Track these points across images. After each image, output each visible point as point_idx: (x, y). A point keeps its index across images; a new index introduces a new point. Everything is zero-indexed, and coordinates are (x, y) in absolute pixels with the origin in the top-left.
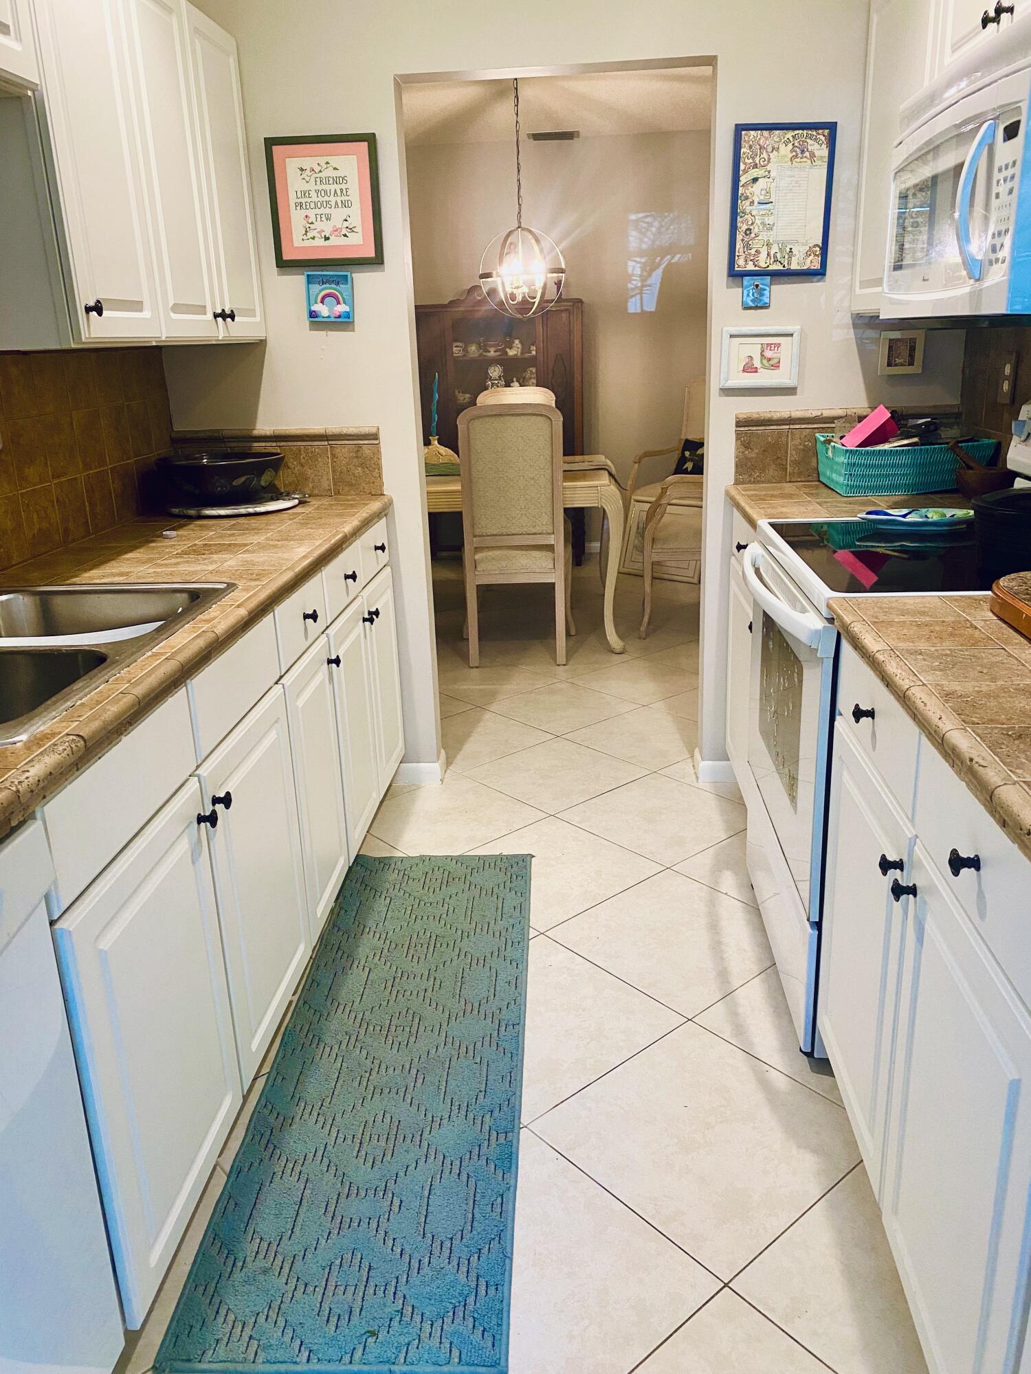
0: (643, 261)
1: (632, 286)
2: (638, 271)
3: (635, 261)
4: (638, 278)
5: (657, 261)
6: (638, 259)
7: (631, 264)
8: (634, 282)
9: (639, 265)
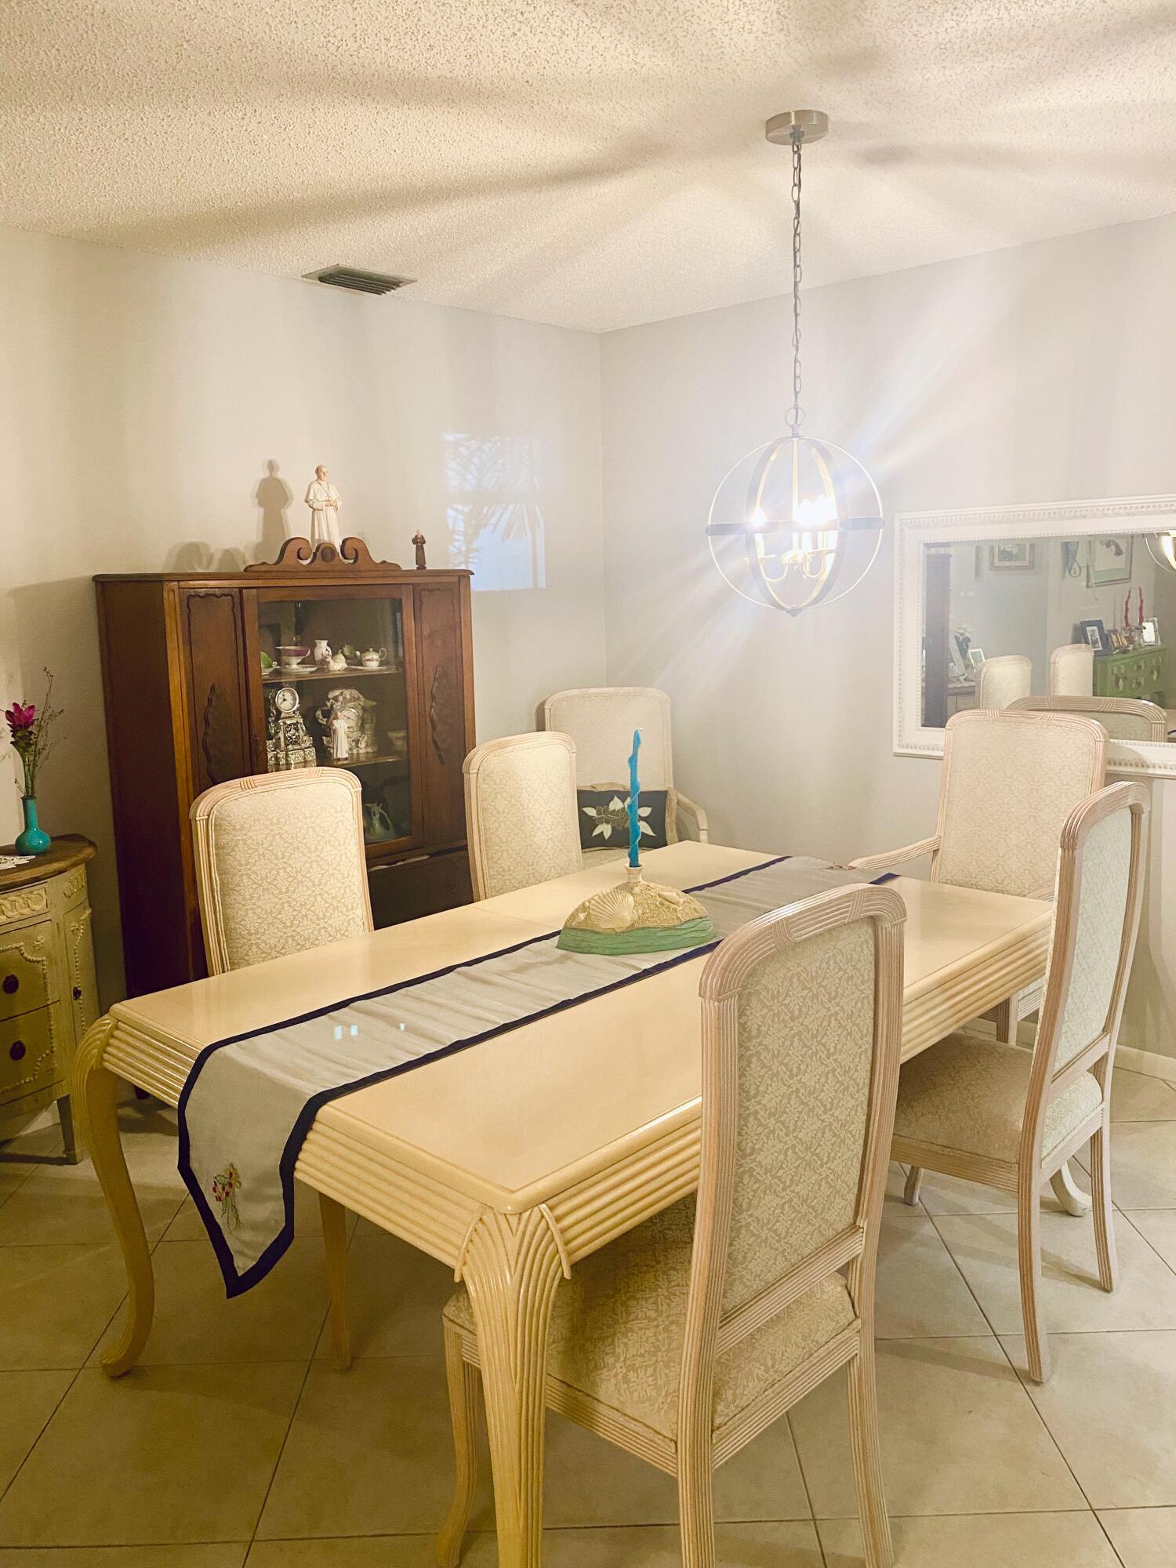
0: (466, 510)
1: (455, 550)
2: (461, 527)
3: (456, 510)
4: (461, 538)
5: (485, 511)
6: (460, 507)
7: (451, 513)
8: (456, 544)
9: (461, 517)
